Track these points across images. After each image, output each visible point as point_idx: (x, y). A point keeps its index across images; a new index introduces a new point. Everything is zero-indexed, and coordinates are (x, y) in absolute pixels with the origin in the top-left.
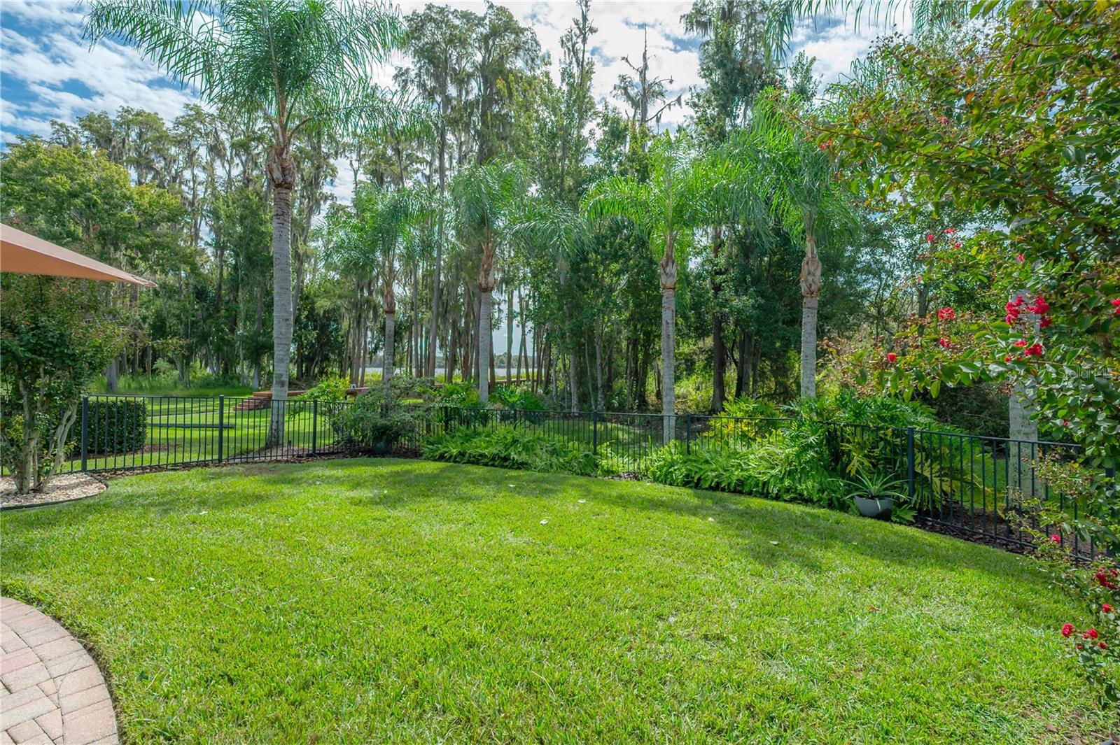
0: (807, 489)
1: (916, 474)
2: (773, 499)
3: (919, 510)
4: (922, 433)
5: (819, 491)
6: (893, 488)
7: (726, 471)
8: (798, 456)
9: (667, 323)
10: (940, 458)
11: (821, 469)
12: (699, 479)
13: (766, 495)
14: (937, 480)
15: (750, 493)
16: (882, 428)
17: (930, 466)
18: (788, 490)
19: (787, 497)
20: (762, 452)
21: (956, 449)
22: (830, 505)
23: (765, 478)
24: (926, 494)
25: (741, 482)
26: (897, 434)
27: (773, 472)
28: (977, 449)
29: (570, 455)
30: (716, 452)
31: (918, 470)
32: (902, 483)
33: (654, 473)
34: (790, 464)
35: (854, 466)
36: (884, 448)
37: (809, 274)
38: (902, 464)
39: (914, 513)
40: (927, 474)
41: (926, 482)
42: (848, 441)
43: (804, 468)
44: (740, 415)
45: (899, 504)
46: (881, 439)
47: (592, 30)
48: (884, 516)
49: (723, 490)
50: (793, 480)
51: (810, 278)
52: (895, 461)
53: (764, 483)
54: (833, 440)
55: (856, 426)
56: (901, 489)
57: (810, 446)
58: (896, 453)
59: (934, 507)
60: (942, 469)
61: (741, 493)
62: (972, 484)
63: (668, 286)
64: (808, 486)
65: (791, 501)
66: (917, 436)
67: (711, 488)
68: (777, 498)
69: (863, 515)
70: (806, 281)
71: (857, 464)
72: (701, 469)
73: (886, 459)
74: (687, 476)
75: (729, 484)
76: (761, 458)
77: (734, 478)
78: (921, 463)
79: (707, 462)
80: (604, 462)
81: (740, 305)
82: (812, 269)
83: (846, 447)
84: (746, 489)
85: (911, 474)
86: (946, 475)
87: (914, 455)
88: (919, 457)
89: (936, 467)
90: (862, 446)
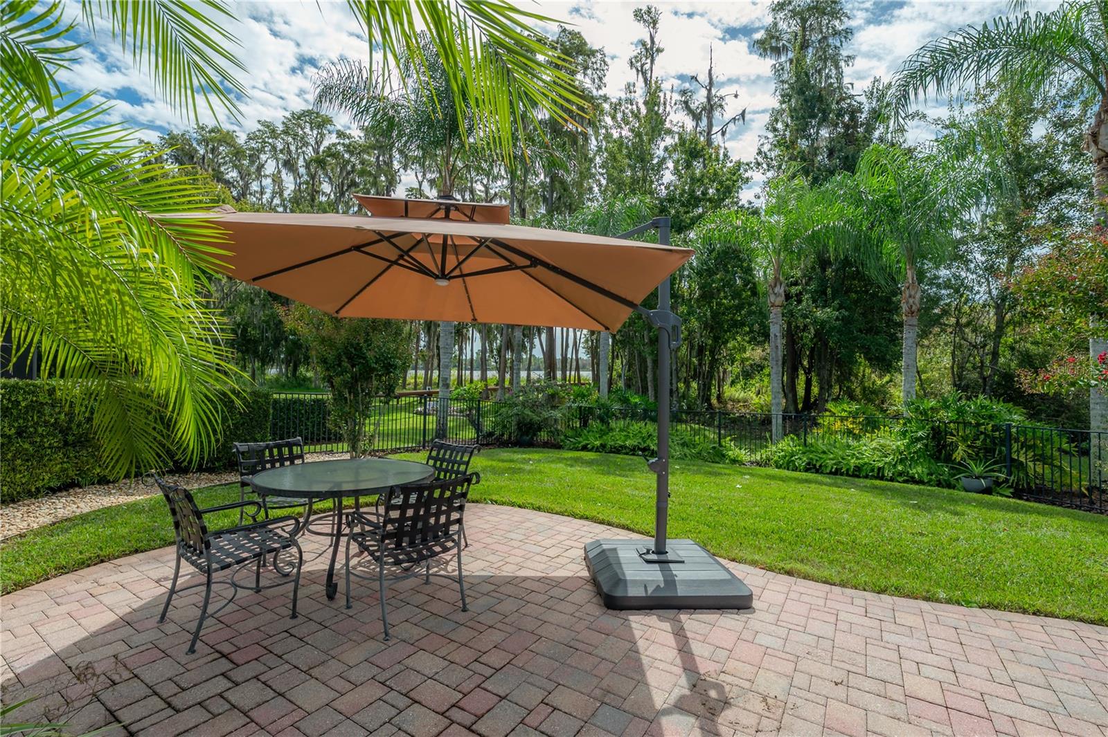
0: (917, 473)
1: (1013, 460)
2: (887, 480)
3: (1015, 489)
4: (1018, 427)
5: (928, 474)
6: (993, 471)
7: (843, 459)
8: (908, 447)
9: (776, 336)
10: (1034, 447)
11: (928, 458)
12: (820, 466)
13: (882, 478)
14: (1031, 464)
15: (866, 477)
16: (983, 424)
17: (1025, 453)
18: (901, 474)
19: (901, 479)
20: (874, 444)
21: (1047, 440)
22: (939, 484)
23: (880, 465)
24: (1021, 475)
25: (858, 469)
26: (995, 428)
27: (888, 460)
28: (1065, 440)
29: (700, 448)
30: (830, 444)
31: (1015, 456)
32: (1001, 467)
33: (776, 462)
34: (901, 453)
35: (959, 454)
36: (985, 440)
37: (910, 296)
38: (1000, 452)
39: (1012, 490)
40: (1022, 459)
41: (1021, 466)
42: (952, 434)
43: (913, 457)
44: (844, 414)
45: (998, 483)
46: (982, 433)
47: (659, 51)
48: (987, 491)
49: (842, 474)
50: (905, 466)
51: (911, 301)
52: (995, 450)
53: (879, 469)
54: (938, 435)
55: (958, 423)
56: (1000, 471)
57: (919, 439)
58: (995, 444)
59: (1028, 484)
60: (1034, 456)
61: (858, 477)
62: (1060, 468)
63: (777, 304)
64: (918, 470)
65: (905, 482)
66: (1014, 430)
67: (831, 473)
68: (892, 480)
69: (966, 490)
70: (907, 302)
71: (961, 453)
72: (821, 458)
73: (985, 449)
74: (808, 464)
75: (847, 470)
76: (874, 449)
77: (852, 465)
78: (1018, 451)
79: (824, 452)
80: (730, 453)
81: (824, 317)
82: (913, 293)
83: (950, 439)
84: (863, 474)
85: (1008, 460)
86: (1038, 460)
87: (1011, 445)
88: (1015, 446)
89: (1030, 454)
90: (964, 439)
